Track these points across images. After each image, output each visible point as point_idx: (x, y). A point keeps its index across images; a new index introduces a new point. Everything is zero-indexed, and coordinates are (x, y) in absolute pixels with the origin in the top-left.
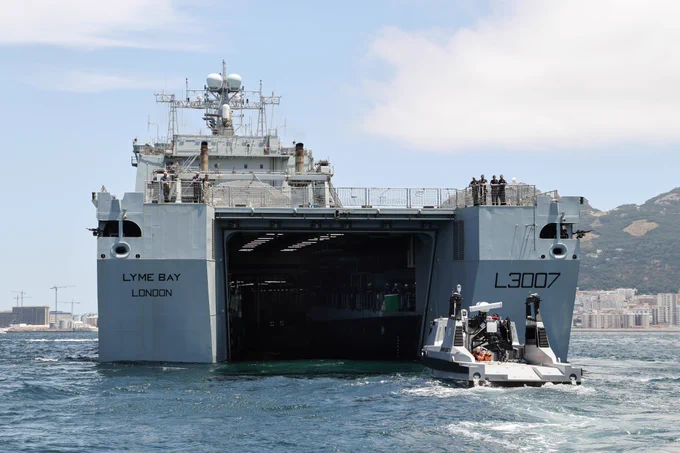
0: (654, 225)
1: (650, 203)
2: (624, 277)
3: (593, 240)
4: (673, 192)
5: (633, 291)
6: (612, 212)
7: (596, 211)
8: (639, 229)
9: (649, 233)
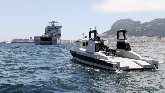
0: (151, 25)
1: (150, 22)
2: (145, 34)
3: (140, 28)
4: (154, 20)
5: (146, 37)
6: (144, 23)
7: (141, 23)
8: (148, 26)
9: (150, 27)
